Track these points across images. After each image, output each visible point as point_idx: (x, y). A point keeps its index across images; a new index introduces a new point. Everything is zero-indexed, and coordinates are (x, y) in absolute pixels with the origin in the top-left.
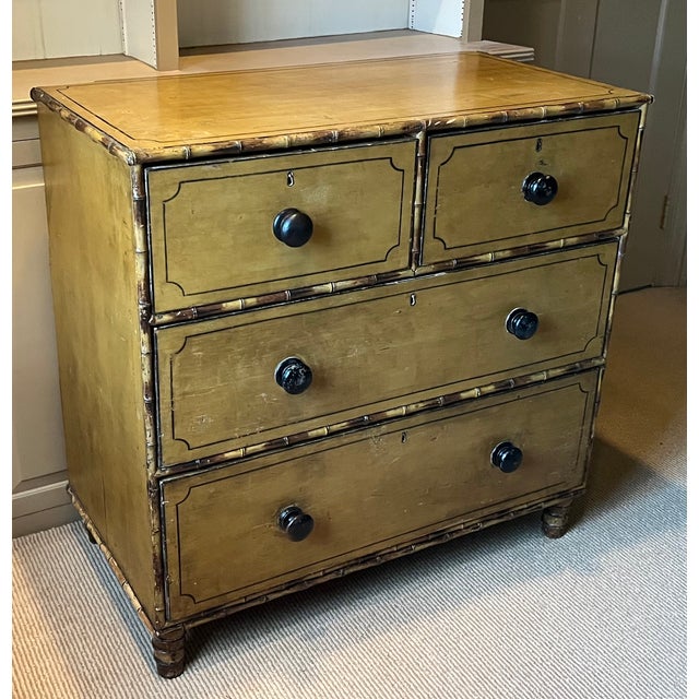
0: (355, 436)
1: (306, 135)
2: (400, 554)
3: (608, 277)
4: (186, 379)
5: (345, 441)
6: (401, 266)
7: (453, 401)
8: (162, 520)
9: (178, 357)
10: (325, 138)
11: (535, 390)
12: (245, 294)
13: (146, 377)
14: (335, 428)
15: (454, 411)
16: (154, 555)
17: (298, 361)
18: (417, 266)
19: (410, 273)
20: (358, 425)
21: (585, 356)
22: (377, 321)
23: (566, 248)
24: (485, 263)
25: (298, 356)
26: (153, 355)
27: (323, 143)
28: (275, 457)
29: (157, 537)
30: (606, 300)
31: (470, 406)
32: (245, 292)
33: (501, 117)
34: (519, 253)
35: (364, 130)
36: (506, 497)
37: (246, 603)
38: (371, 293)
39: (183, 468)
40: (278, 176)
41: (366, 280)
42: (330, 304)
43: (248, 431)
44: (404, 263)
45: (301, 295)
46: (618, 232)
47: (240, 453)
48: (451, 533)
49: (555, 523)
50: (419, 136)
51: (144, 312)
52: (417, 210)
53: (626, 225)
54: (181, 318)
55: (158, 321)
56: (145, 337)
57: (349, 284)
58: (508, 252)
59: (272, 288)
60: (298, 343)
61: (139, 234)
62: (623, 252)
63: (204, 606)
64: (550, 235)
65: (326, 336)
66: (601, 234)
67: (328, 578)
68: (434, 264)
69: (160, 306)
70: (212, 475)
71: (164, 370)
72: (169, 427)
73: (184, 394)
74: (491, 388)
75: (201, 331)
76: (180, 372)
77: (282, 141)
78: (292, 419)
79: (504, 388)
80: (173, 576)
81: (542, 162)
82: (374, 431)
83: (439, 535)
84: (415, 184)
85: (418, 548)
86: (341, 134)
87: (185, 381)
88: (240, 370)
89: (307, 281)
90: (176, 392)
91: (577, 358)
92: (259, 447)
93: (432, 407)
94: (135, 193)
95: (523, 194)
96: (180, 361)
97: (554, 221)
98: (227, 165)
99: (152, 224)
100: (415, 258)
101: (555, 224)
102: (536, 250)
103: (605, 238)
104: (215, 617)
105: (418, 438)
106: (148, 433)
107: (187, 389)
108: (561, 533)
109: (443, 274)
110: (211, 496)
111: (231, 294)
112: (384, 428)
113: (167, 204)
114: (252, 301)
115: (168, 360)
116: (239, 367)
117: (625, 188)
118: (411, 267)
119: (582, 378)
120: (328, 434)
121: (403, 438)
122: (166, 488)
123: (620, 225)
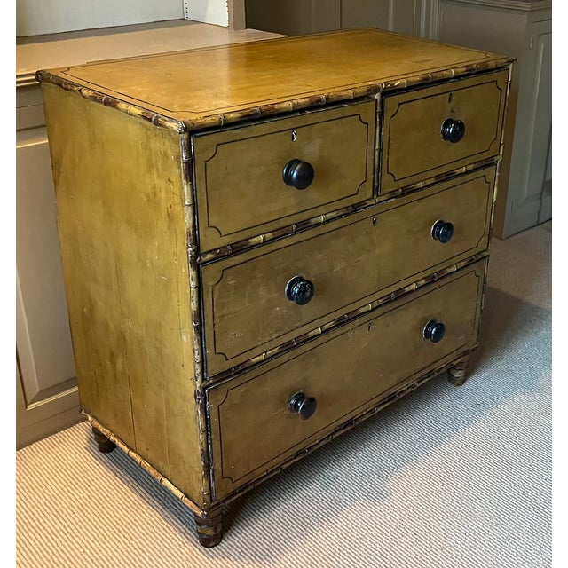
0: (338, 331)
1: (303, 100)
2: (367, 416)
3: (491, 192)
4: (224, 303)
5: (333, 336)
6: (368, 197)
7: (401, 294)
8: (207, 421)
9: (217, 287)
10: (317, 102)
11: (448, 279)
12: (263, 231)
13: (194, 307)
14: (326, 327)
15: (401, 301)
16: (202, 450)
17: (301, 279)
18: (378, 196)
19: (373, 202)
20: (341, 322)
21: (478, 250)
22: (352, 241)
23: (467, 172)
24: (419, 189)
25: (301, 275)
26: (199, 287)
27: (316, 105)
28: (286, 357)
29: (205, 435)
30: (489, 209)
31: (410, 297)
32: (264, 229)
33: (427, 79)
34: (440, 179)
35: (342, 94)
36: (433, 360)
37: (268, 474)
38: (348, 219)
39: (222, 376)
40: (286, 135)
41: (345, 211)
42: (322, 232)
43: (268, 339)
44: (369, 195)
45: (303, 226)
46: (496, 158)
47: (263, 357)
48: (399, 394)
49: (458, 374)
50: (377, 96)
51: (193, 253)
52: (377, 153)
53: (501, 153)
54: (221, 255)
55: (204, 259)
56: (193, 274)
57: (333, 214)
58: (432, 179)
59: (283, 223)
60: (301, 264)
61: (187, 189)
62: (500, 172)
63: (238, 484)
64: (458, 164)
65: (319, 256)
66: (487, 160)
67: (322, 444)
68: (389, 193)
69: (205, 247)
70: (243, 378)
71: (208, 299)
72: (212, 343)
73: (222, 316)
74: (423, 282)
75: (233, 263)
76: (219, 299)
77: (288, 105)
78: (297, 325)
79: (431, 280)
80: (217, 464)
81: (452, 111)
82: (349, 326)
83: (392, 397)
84: (375, 133)
85: (379, 409)
86: (327, 98)
87: (222, 306)
88: (262, 291)
89: (306, 216)
90: (217, 315)
91: (474, 252)
92: (276, 351)
93: (388, 301)
94: (184, 156)
95: (442, 136)
96: (219, 290)
97: (460, 153)
98: (250, 128)
99: (197, 181)
100: (376, 190)
102: (449, 176)
103: (488, 163)
104: (246, 491)
105: (379, 325)
106: (197, 352)
107: (225, 311)
108: (464, 381)
109: (393, 200)
110: (242, 395)
111: (254, 231)
112: (357, 322)
113: (208, 163)
114: (269, 236)
115: (210, 290)
116: (261, 288)
117: (500, 126)
118: (373, 197)
119: (476, 266)
120: (322, 332)
121: (369, 328)
122: (211, 395)
123: (498, 152)
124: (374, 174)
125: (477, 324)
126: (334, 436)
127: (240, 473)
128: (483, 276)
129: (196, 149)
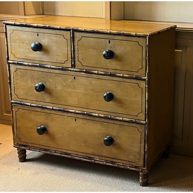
0: (61, 113)
3: (143, 93)
4: (17, 79)
5: (58, 114)
7: (89, 114)
12: (29, 62)
21: (137, 118)
22: (64, 81)
23: (124, 77)
24: (95, 74)
27: (45, 27)
30: (143, 101)
31: (97, 119)
33: (95, 31)
34: (107, 74)
36: (113, 157)
38: (62, 72)
40: (35, 34)
41: (59, 68)
42: (51, 72)
43: (32, 99)
47: (30, 104)
51: (7, 59)
53: (147, 76)
54: (14, 63)
57: (55, 67)
58: (103, 72)
59: (35, 62)
60: (43, 80)
63: (23, 143)
65: (51, 80)
66: (137, 76)
67: (56, 154)
68: (80, 69)
69: (10, 58)
72: (13, 90)
73: (16, 83)
74: (103, 116)
75: (20, 68)
76: (16, 77)
78: (43, 101)
79: (106, 117)
82: (66, 114)
83: (91, 159)
84: (71, 44)
85: (84, 160)
86: (49, 26)
87: (17, 80)
88: (29, 82)
89: (44, 63)
90: (15, 82)
91: (135, 117)
92: (35, 105)
96: (15, 74)
99: (8, 38)
100: (73, 66)
101: (119, 68)
103: (139, 79)
105: (80, 122)
107: (17, 82)
109: (83, 73)
110: (23, 113)
111: (25, 61)
112: (69, 114)
113: (11, 34)
114: (30, 64)
115: (13, 73)
116: (29, 81)
117: (144, 63)
118: (72, 68)
119: (138, 126)
120: (53, 109)
121: (75, 121)
122: (13, 106)
123: (145, 76)
124: (72, 59)
125: (142, 157)
127: (23, 140)
128: (144, 133)
129: (7, 29)
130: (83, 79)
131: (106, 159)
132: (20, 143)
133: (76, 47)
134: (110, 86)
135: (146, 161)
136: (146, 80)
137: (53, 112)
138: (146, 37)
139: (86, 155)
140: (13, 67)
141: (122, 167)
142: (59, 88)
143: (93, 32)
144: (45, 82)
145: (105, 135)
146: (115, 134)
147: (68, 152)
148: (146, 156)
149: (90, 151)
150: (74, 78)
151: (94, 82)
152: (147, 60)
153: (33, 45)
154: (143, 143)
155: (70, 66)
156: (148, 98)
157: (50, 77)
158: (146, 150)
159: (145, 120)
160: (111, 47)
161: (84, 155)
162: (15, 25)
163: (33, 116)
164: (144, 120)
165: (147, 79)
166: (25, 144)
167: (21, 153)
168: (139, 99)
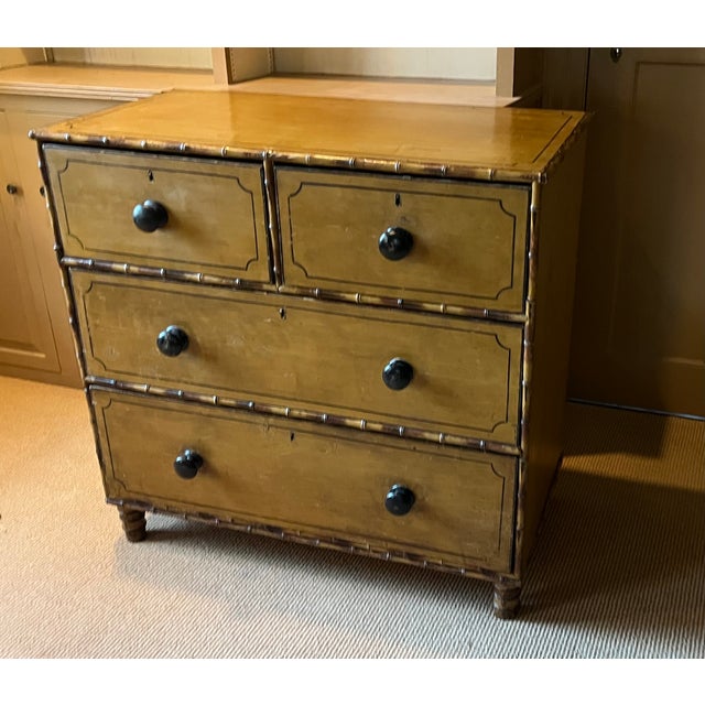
1: (160, 143)
3: (514, 362)
4: (96, 314)
5: (236, 417)
6: (263, 280)
7: (336, 423)
9: (87, 296)
10: (175, 148)
12: (129, 262)
14: (223, 401)
18: (281, 284)
19: (273, 288)
21: (492, 437)
22: (251, 321)
23: (448, 315)
24: (351, 302)
26: (71, 287)
27: (174, 152)
30: (514, 388)
31: (360, 436)
32: (128, 259)
33: (345, 162)
34: (388, 304)
35: (210, 148)
36: (412, 541)
38: (242, 295)
40: (141, 173)
41: (230, 282)
42: (204, 293)
43: (149, 374)
46: (521, 317)
47: (145, 388)
52: (272, 232)
53: (527, 313)
54: (83, 265)
55: (67, 262)
57: (215, 280)
58: (376, 299)
59: (150, 263)
60: (181, 317)
64: (425, 296)
65: (205, 320)
68: (299, 287)
69: (67, 250)
70: (126, 397)
72: (89, 346)
73: (96, 326)
74: (378, 427)
75: (102, 280)
76: (91, 307)
77: (139, 143)
78: (184, 379)
82: (261, 419)
84: (266, 207)
85: (323, 545)
86: (187, 148)
87: (96, 316)
88: (137, 323)
89: (178, 267)
90: (90, 322)
91: (484, 435)
92: (160, 391)
96: (90, 298)
97: (429, 283)
99: (53, 189)
100: (277, 277)
105: (307, 443)
107: (98, 322)
109: (312, 300)
110: (127, 414)
111: (117, 258)
112: (271, 420)
113: (61, 174)
114: (134, 269)
115: (81, 295)
116: (135, 319)
117: (519, 271)
118: (274, 283)
119: (494, 459)
120: (218, 405)
121: (292, 438)
122: (93, 393)
123: (521, 310)
124: (271, 255)
125: (507, 546)
126: (253, 530)
127: (134, 486)
128: (513, 481)
129: (48, 157)
130: (310, 318)
131: (390, 545)
132: (125, 495)
133: (284, 219)
134: (401, 338)
135: (516, 556)
136: (524, 323)
137: (220, 412)
138: (530, 185)
139: (330, 533)
140: (79, 279)
141: (441, 569)
142: (235, 343)
143: (340, 168)
144: (186, 324)
145: (387, 481)
146: (417, 480)
147: (273, 523)
148: (518, 544)
149: (341, 522)
150: (283, 314)
151: (350, 327)
152: (531, 262)
153: (137, 210)
154: (511, 510)
155: (266, 277)
156: (528, 378)
157: (202, 309)
158: (518, 528)
159: (519, 444)
160: (404, 218)
161: (325, 533)
162: (70, 143)
163: (157, 422)
164: (514, 442)
165: (527, 323)
166: (142, 498)
167: (130, 517)
168: (499, 379)
